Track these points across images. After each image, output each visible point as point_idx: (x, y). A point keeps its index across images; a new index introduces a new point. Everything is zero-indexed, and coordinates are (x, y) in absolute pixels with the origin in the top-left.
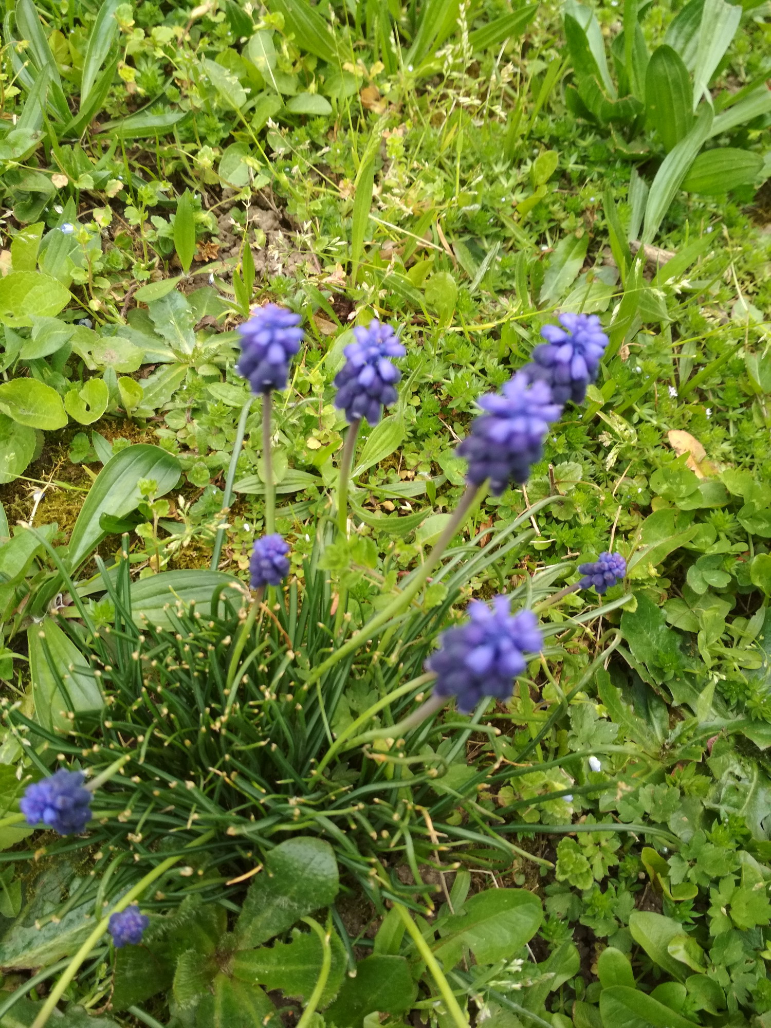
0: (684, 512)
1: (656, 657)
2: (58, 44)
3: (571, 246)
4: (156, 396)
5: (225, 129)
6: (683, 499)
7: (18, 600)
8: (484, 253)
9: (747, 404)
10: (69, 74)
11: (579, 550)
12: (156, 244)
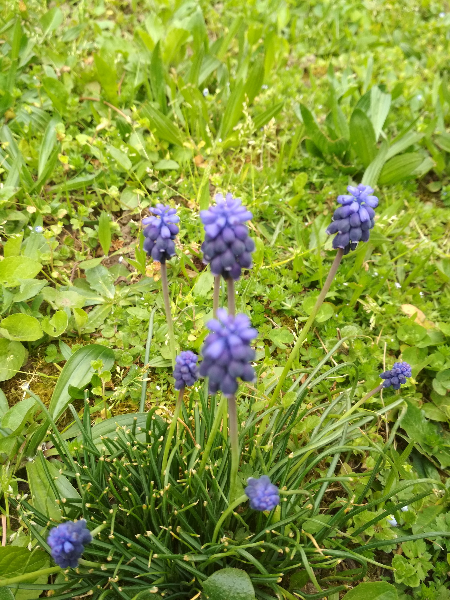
0: (421, 349)
1: (425, 439)
2: (24, 147)
3: (322, 221)
4: (95, 322)
5: (121, 181)
6: (419, 342)
7: (19, 445)
8: (274, 230)
9: (441, 289)
10: (31, 162)
11: (363, 379)
12: (87, 242)
